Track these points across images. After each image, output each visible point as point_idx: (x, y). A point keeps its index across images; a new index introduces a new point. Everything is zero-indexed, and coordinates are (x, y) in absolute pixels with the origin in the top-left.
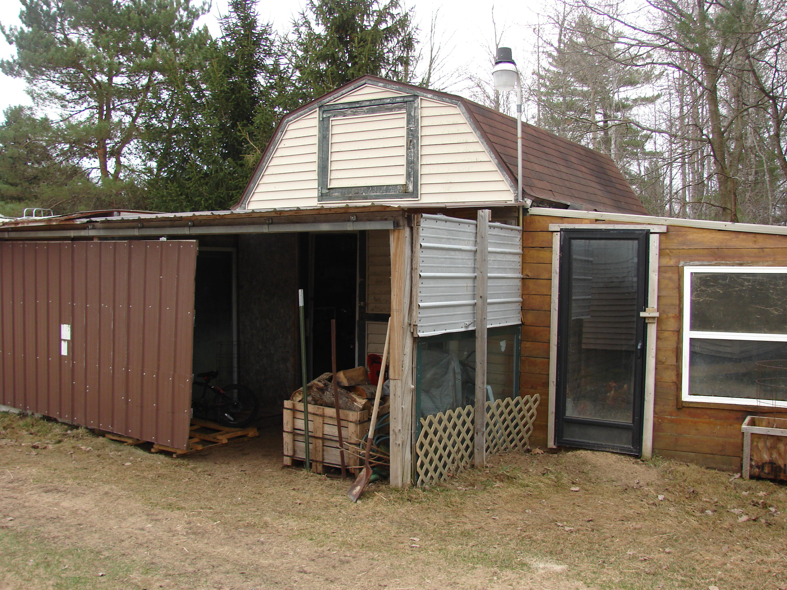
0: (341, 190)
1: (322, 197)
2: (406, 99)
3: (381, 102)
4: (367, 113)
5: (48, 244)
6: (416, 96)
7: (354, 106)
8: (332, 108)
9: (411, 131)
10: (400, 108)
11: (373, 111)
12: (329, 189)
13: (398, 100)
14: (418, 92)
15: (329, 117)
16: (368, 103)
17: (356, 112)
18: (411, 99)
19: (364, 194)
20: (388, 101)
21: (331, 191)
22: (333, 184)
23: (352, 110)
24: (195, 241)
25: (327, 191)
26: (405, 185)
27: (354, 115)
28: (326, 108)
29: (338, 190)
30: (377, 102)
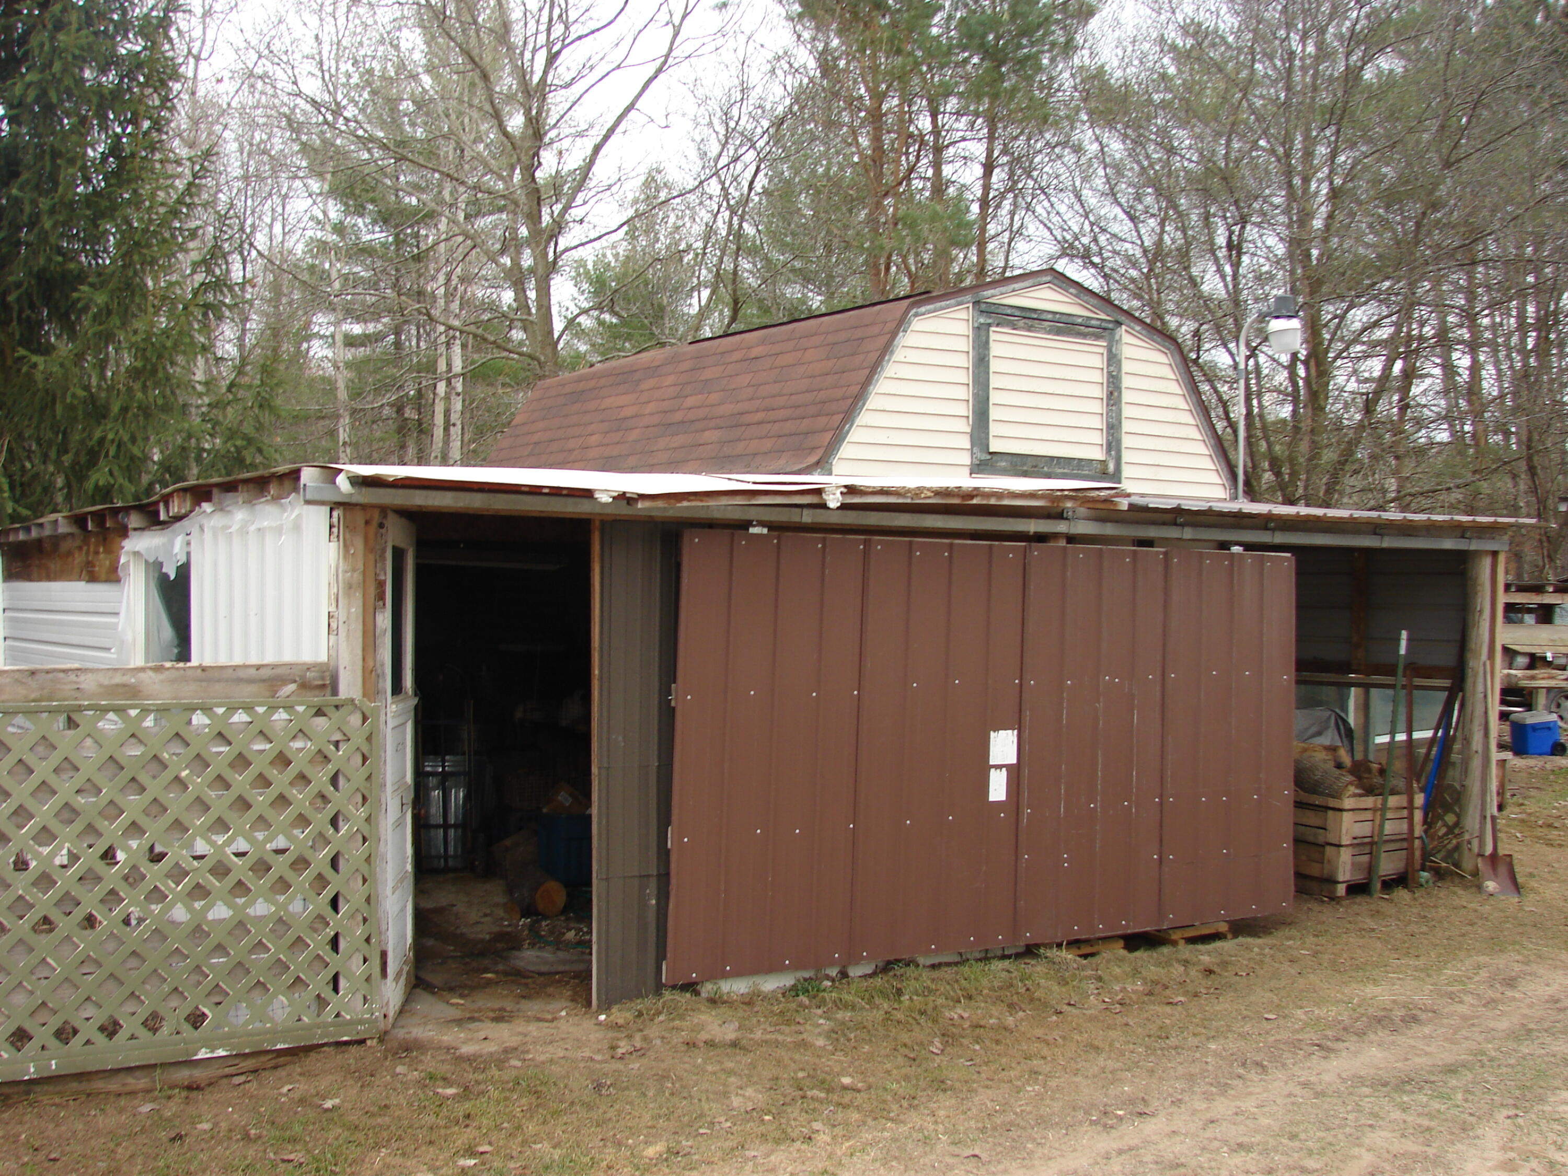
0: (1009, 458)
1: (978, 468)
2: (1104, 325)
3: (1070, 320)
4: (1049, 333)
5: (951, 545)
6: (1119, 324)
7: (1028, 315)
8: (993, 309)
9: (1113, 377)
10: (1097, 337)
11: (1059, 332)
12: (991, 453)
13: (1094, 322)
14: (1122, 318)
15: (989, 325)
16: (1050, 317)
17: (1032, 326)
18: (1110, 326)
19: (1046, 469)
20: (1080, 320)
21: (995, 458)
22: (996, 446)
23: (1026, 321)
24: (1289, 555)
25: (989, 457)
26: (1103, 462)
27: (1029, 331)
28: (983, 306)
29: (1006, 457)
30: (1064, 319)
